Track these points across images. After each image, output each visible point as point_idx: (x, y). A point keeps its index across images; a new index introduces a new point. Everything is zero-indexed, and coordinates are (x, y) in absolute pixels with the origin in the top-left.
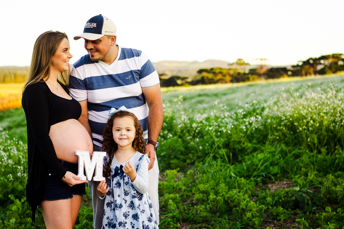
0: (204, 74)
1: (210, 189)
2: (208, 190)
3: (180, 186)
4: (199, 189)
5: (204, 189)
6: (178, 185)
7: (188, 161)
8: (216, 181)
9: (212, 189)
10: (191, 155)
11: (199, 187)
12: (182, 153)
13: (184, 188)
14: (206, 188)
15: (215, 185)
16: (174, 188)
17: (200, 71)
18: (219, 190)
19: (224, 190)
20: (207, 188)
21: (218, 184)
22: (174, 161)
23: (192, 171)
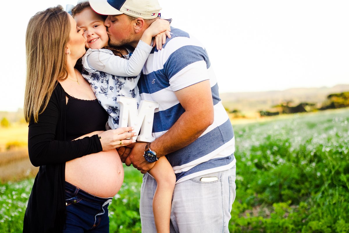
0: (334, 99)
1: (326, 227)
2: (323, 228)
3: (287, 224)
4: (311, 228)
5: (317, 228)
6: (284, 223)
7: (303, 191)
8: (333, 216)
9: (328, 227)
10: (307, 184)
11: (311, 226)
12: (297, 183)
13: (291, 226)
14: (320, 226)
15: (332, 222)
16: (279, 227)
17: (330, 96)
18: (336, 229)
19: (344, 229)
20: (322, 226)
21: (335, 221)
22: (286, 192)
23: (305, 204)
